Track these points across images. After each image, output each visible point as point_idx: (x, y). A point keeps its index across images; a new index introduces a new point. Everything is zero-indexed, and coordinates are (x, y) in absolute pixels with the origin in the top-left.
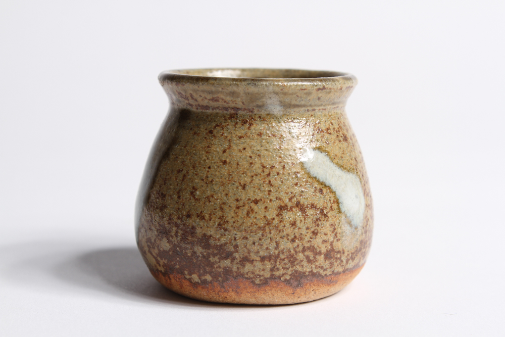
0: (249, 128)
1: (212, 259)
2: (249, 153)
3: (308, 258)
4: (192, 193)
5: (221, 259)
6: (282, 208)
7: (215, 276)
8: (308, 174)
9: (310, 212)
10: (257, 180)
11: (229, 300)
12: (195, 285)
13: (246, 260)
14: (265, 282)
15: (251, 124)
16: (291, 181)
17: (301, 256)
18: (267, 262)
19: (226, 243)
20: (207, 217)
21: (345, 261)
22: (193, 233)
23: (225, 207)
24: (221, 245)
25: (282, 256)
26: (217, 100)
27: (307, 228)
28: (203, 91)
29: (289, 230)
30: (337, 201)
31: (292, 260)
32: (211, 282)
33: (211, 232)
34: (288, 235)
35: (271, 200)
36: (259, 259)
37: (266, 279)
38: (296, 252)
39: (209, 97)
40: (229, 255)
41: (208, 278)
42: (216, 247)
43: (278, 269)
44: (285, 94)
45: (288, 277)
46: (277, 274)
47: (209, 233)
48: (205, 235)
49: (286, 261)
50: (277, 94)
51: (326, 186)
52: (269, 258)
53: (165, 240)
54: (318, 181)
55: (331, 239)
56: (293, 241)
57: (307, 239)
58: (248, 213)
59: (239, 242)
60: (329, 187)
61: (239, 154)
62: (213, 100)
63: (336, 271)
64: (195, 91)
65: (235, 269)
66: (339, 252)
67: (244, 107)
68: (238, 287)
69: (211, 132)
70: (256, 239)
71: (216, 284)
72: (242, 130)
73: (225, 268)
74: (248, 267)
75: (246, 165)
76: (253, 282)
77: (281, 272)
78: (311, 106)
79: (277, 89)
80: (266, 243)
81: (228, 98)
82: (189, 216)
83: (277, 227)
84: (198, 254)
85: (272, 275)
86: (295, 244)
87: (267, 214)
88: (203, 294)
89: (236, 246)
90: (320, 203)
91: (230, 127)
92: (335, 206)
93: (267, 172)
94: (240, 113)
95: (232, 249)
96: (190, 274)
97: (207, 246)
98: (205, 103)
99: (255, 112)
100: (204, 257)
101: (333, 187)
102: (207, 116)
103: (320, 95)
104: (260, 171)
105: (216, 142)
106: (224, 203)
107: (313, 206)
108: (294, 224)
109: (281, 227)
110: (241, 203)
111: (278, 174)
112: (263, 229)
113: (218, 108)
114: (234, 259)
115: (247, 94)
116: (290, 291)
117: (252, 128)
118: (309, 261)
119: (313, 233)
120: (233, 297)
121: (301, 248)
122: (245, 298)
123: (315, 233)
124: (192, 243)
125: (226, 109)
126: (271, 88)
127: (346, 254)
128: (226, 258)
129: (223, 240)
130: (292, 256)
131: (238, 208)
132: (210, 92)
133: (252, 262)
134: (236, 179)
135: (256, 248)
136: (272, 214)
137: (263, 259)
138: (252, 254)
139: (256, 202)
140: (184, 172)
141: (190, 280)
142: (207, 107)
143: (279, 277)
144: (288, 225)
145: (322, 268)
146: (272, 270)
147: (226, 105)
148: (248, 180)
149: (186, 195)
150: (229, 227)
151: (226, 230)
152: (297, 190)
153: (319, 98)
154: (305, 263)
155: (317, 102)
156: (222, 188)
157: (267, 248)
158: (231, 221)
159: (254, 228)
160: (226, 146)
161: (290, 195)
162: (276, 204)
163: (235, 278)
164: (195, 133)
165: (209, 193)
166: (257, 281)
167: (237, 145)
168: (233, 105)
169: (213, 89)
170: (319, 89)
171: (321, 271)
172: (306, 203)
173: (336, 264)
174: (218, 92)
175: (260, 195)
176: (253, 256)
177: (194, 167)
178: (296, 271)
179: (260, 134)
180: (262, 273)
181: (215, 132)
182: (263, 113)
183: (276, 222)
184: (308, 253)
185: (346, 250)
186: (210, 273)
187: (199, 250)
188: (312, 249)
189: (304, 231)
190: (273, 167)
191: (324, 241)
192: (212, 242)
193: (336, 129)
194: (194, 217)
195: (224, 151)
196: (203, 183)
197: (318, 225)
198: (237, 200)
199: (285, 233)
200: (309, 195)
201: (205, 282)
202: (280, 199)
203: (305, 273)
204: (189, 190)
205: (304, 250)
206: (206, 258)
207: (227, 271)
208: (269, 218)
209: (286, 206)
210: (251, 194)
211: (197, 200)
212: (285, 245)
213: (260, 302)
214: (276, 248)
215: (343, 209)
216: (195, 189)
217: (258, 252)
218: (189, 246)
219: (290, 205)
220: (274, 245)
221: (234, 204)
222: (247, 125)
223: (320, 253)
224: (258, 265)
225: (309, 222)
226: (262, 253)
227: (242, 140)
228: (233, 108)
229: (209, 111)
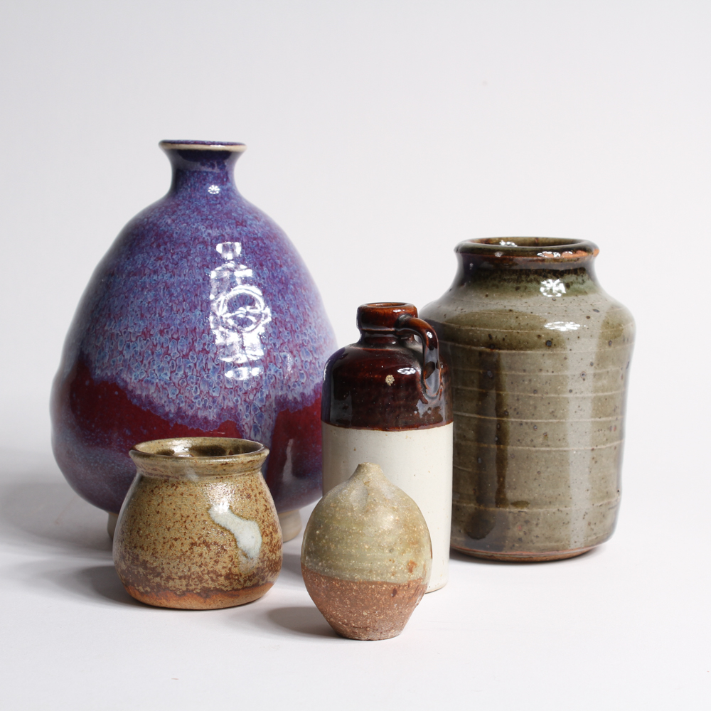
0: (175, 490)
1: (149, 577)
2: (173, 506)
3: (211, 578)
4: (138, 532)
5: (154, 577)
6: (193, 544)
7: (152, 588)
8: (213, 521)
9: (213, 547)
10: (177, 525)
11: (164, 605)
12: (142, 594)
13: (169, 578)
14: (184, 594)
15: (177, 487)
16: (201, 526)
17: (206, 577)
18: (183, 580)
19: (157, 567)
20: (146, 548)
21: (242, 581)
22: (137, 559)
23: (157, 542)
24: (154, 568)
25: (193, 577)
26: (156, 470)
27: (211, 558)
28: (147, 464)
29: (197, 559)
30: (235, 540)
31: (200, 579)
32: (150, 592)
33: (148, 558)
34: (197, 562)
35: (185, 539)
36: (177, 578)
37: (183, 591)
38: (203, 574)
39: (151, 468)
40: (159, 575)
41: (148, 589)
42: (151, 569)
43: (191, 585)
44: (198, 468)
45: (199, 591)
46: (191, 588)
47: (147, 559)
48: (144, 560)
49: (196, 580)
50: (192, 467)
51: (226, 530)
52: (185, 577)
53: (123, 562)
54: (220, 526)
55: (230, 566)
56: (200, 566)
57: (210, 565)
58: (170, 547)
59: (164, 566)
60: (229, 531)
61: (168, 507)
62: (153, 469)
63: (235, 587)
64: (144, 463)
65: (163, 584)
66: (237, 575)
67: (172, 475)
68: (167, 596)
69: (152, 491)
70: (175, 564)
71: (153, 594)
72: (171, 490)
73: (157, 583)
74: (171, 583)
75: (171, 515)
76: (175, 593)
77: (193, 587)
78: (219, 475)
79: (192, 464)
80: (182, 567)
81: (162, 469)
82: (135, 547)
83: (189, 557)
84: (141, 573)
85: (187, 589)
86: (202, 569)
87: (183, 548)
88: (147, 600)
89: (163, 569)
90: (221, 542)
91: (164, 488)
92: (233, 544)
93: (184, 519)
94: (171, 479)
95: (161, 571)
96: (138, 586)
97: (146, 568)
98: (150, 471)
99: (180, 478)
100: (144, 575)
101: (232, 531)
102: (152, 480)
103: (225, 468)
104: (179, 519)
105: (154, 498)
106: (156, 540)
107: (216, 543)
108: (201, 555)
109: (192, 557)
110: (166, 540)
111: (191, 521)
112: (180, 558)
113: (157, 475)
114: (162, 577)
115: (173, 467)
116: (202, 600)
117: (177, 489)
118: (213, 580)
119: (215, 561)
120: (165, 603)
121: (206, 572)
122: (172, 604)
123: (217, 562)
124: (137, 565)
125: (162, 476)
126: (188, 463)
127: (243, 576)
128: (157, 576)
129: (155, 564)
130: (200, 577)
131: (164, 543)
132: (151, 465)
133: (173, 579)
134: (164, 524)
135: (175, 570)
136: (186, 548)
137: (180, 578)
138: (173, 574)
139: (176, 539)
140: (135, 517)
141: (138, 590)
142: (151, 474)
143: (192, 591)
144: (196, 555)
145: (223, 585)
146: (187, 585)
147: (162, 474)
148: (171, 524)
149: (135, 533)
150: (158, 555)
151: (156, 558)
152: (204, 532)
153: (224, 470)
154: (210, 582)
155: (224, 472)
156: (155, 530)
157: (183, 571)
158: (160, 552)
159: (174, 557)
160: (160, 501)
161: (199, 536)
162: (189, 541)
163: (164, 590)
164: (144, 491)
165: (147, 533)
166: (178, 593)
167: (167, 501)
168: (166, 474)
169: (152, 463)
170: (223, 464)
171: (223, 588)
172: (210, 541)
173: (235, 583)
174: (156, 465)
175: (179, 535)
176: (174, 576)
177: (140, 515)
178: (204, 587)
179: (182, 494)
180: (180, 587)
181: (155, 491)
182: (185, 480)
183: (188, 553)
184: (211, 575)
185: (243, 574)
186: (149, 586)
187: (141, 570)
188: (215, 572)
189: (208, 560)
190: (188, 516)
191: (224, 568)
192: (148, 565)
193: (241, 489)
194: (138, 548)
195: (159, 505)
196: (144, 526)
197: (219, 556)
198: (164, 538)
199: (195, 561)
200: (213, 536)
201: (146, 591)
202: (192, 538)
203: (210, 588)
204: (137, 529)
205: (208, 573)
206: (145, 575)
207: (159, 585)
208: (184, 550)
209: (196, 543)
210: (173, 534)
211: (141, 537)
212: (195, 569)
213: (184, 608)
214: (189, 571)
215: (239, 546)
216: (140, 529)
217: (177, 573)
218: (135, 567)
219: (198, 542)
220: (188, 569)
221: (162, 541)
222: (175, 487)
223: (221, 576)
224: (177, 581)
225: (212, 554)
226: (179, 574)
227: (170, 498)
228: (167, 476)
229: (152, 477)
